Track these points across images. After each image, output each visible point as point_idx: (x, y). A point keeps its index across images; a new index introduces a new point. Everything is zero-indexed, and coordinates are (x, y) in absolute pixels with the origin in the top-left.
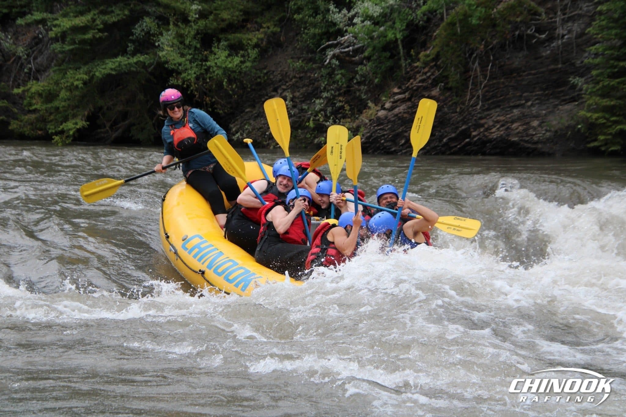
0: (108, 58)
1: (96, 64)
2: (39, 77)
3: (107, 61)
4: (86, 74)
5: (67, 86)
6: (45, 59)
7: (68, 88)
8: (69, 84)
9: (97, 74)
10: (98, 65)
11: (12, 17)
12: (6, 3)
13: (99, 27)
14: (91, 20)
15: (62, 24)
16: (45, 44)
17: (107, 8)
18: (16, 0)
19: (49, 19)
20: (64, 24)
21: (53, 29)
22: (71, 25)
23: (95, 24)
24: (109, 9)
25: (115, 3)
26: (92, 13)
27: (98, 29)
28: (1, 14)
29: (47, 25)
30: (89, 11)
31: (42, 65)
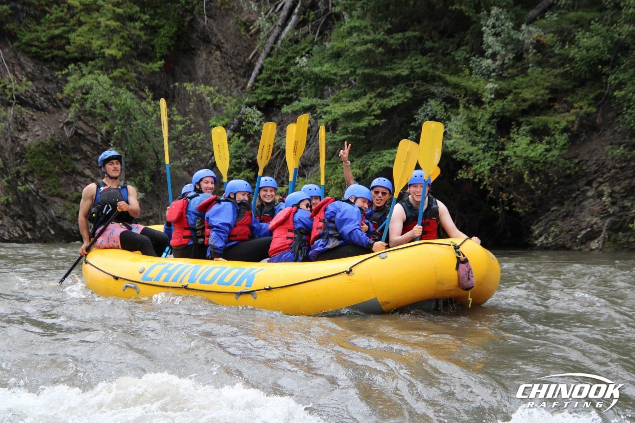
0: (385, 149)
1: (372, 156)
2: (306, 173)
3: (385, 152)
4: (360, 169)
5: (337, 183)
6: (313, 151)
7: (339, 185)
8: (339, 181)
9: (372, 168)
10: (374, 157)
11: (277, 104)
12: (270, 89)
13: (376, 113)
14: (367, 105)
15: (333, 111)
16: (314, 134)
17: (386, 90)
18: (282, 85)
19: (319, 105)
20: (336, 111)
21: (323, 116)
22: (344, 111)
23: (371, 109)
24: (389, 92)
25: (395, 84)
26: (368, 96)
27: (374, 115)
28: (265, 102)
29: (316, 112)
30: (365, 94)
31: (309, 159)
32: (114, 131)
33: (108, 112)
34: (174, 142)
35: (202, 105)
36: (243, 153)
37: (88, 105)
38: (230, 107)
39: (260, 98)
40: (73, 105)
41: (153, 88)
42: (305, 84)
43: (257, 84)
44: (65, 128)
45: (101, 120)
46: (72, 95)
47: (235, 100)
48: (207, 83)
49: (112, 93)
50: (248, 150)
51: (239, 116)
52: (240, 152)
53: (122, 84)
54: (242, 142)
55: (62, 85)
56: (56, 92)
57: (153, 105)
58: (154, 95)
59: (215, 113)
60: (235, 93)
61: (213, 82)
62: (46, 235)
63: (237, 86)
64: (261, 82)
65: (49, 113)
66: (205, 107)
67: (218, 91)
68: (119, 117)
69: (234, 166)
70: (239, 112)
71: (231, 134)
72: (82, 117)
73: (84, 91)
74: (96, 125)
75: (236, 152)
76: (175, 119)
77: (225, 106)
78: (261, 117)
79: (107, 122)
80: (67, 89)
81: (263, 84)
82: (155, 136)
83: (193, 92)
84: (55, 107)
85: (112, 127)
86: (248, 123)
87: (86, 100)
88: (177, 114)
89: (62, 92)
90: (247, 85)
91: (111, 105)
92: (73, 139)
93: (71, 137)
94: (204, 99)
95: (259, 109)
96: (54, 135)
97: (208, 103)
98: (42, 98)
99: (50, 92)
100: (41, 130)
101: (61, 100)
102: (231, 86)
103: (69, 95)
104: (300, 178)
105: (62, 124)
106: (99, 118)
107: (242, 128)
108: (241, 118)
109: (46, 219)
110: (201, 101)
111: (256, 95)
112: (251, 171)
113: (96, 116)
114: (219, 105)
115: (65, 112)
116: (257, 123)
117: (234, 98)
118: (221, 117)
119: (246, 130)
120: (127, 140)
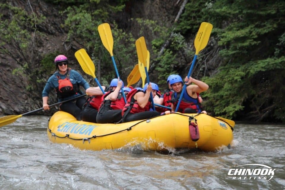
0: (259, 59)
1: (251, 64)
2: (210, 74)
3: (259, 62)
4: (243, 71)
5: (229, 80)
6: (214, 61)
7: (230, 82)
8: (231, 79)
9: (251, 71)
10: (252, 65)
11: (193, 32)
12: (189, 22)
13: (254, 37)
14: (249, 32)
15: (228, 36)
16: (215, 50)
17: (261, 23)
18: (196, 20)
19: (219, 32)
20: (229, 36)
21: (221, 39)
22: (235, 36)
23: (251, 35)
24: (263, 24)
25: (267, 20)
26: (250, 27)
27: (253, 39)
28: (186, 30)
29: (217, 37)
30: (248, 26)
31: (212, 66)
32: (94, 47)
33: (91, 36)
34: (130, 54)
35: (148, 32)
36: (172, 61)
37: (78, 32)
38: (164, 33)
39: (183, 28)
40: (70, 31)
41: (118, 22)
42: (211, 19)
43: (181, 19)
44: (65, 45)
45: (87, 40)
46: (70, 25)
47: (167, 29)
48: (150, 18)
49: (93, 24)
50: (175, 59)
51: (170, 39)
52: (170, 61)
53: (99, 19)
54: (171, 54)
55: (64, 19)
56: (60, 24)
57: (118, 32)
58: (118, 26)
59: (155, 37)
60: (167, 25)
61: (154, 18)
62: (53, 110)
63: (169, 20)
64: (183, 18)
65: (56, 36)
66: (149, 34)
67: (157, 24)
68: (97, 39)
69: (166, 69)
70: (169, 37)
71: (165, 50)
72: (76, 39)
73: (77, 23)
74: (83, 43)
75: (167, 61)
76: (131, 40)
77: (161, 32)
78: (183, 39)
79: (90, 42)
80: (67, 22)
81: (185, 19)
82: (119, 50)
83: (142, 24)
84: (59, 32)
85: (93, 45)
86: (175, 43)
87: (77, 28)
88: (132, 38)
89: (64, 23)
90: (175, 19)
91: (93, 31)
92: (70, 52)
93: (69, 51)
94: (148, 28)
95: (182, 34)
96: (59, 49)
97: (151, 31)
98: (52, 27)
99: (57, 23)
100: (51, 46)
101: (63, 28)
102: (165, 20)
103: (68, 25)
104: (206, 77)
105: (64, 43)
106: (85, 39)
107: (171, 46)
108: (171, 40)
109: (53, 100)
110: (147, 29)
111: (180, 26)
112: (176, 72)
113: (84, 38)
114: (158, 32)
115: (65, 35)
116: (181, 43)
117: (167, 28)
118: (159, 39)
119: (174, 47)
120: (102, 52)
